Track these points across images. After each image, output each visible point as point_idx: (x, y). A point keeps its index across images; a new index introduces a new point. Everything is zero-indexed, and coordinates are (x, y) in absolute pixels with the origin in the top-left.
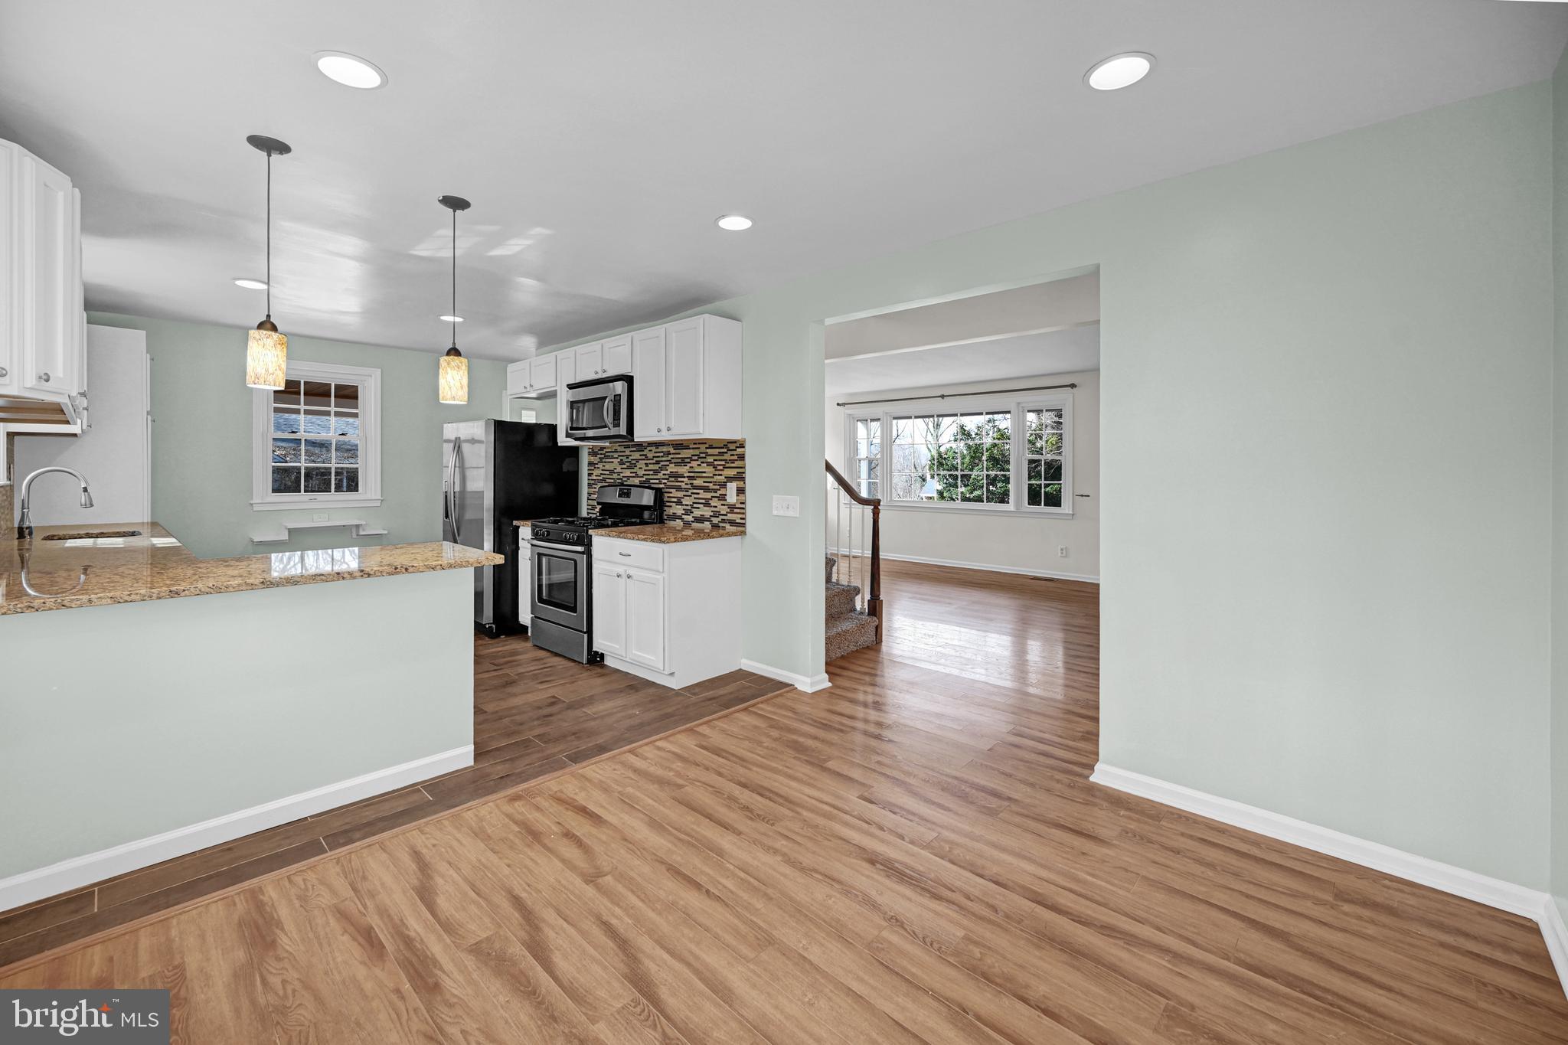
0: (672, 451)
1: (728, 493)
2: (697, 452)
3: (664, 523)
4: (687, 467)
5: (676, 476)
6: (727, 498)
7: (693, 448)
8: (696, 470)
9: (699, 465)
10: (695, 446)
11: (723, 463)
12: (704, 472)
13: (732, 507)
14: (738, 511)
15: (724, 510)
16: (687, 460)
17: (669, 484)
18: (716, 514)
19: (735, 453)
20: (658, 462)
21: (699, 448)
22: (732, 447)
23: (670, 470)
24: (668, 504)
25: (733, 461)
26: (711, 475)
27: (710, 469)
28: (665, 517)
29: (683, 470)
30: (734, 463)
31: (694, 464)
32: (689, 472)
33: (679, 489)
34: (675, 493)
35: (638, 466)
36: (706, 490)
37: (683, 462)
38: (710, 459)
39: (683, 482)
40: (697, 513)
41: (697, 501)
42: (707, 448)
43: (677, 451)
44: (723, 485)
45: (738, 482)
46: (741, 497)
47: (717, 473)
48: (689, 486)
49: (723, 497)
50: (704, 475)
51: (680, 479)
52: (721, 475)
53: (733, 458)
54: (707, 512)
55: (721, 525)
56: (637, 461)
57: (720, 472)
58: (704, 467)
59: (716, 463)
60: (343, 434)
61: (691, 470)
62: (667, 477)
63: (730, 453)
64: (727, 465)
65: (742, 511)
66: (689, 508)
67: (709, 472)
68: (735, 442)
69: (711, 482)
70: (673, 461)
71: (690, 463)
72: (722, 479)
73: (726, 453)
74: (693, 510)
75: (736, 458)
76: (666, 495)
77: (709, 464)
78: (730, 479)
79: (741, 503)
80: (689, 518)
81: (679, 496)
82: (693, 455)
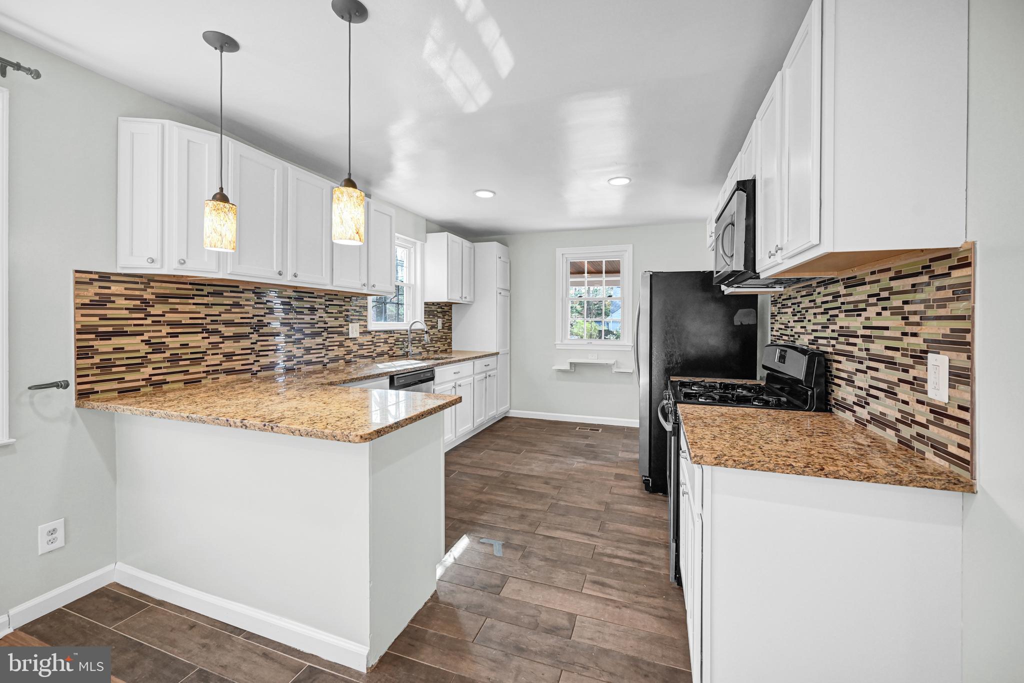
0: (843, 291)
1: (931, 377)
2: (875, 288)
3: (831, 411)
4: (862, 319)
5: (847, 334)
6: (929, 387)
7: (871, 283)
8: (875, 324)
9: (879, 314)
10: (874, 278)
11: (921, 307)
12: (887, 328)
13: (939, 412)
14: (953, 424)
15: (922, 414)
16: (862, 306)
17: (838, 347)
18: (908, 420)
19: (946, 282)
20: (826, 312)
21: (878, 281)
22: (940, 268)
23: (840, 324)
24: (836, 381)
25: (942, 303)
26: (898, 335)
27: (896, 322)
28: (833, 402)
29: (855, 323)
30: (945, 307)
31: (871, 311)
32: (865, 328)
33: (850, 356)
34: (848, 366)
35: (807, 319)
36: (891, 364)
37: (856, 311)
38: (896, 302)
39: (855, 345)
40: (876, 407)
41: (874, 383)
42: (891, 279)
43: (850, 290)
44: (920, 357)
45: (954, 355)
46: (962, 394)
47: (909, 329)
48: (863, 354)
49: (918, 384)
50: (886, 333)
51: (852, 340)
52: (914, 335)
53: (942, 294)
54: (891, 411)
55: (916, 444)
56: (807, 309)
57: (915, 329)
58: (886, 319)
59: (907, 308)
60: (610, 296)
61: (868, 324)
62: (835, 335)
63: (937, 283)
64: (930, 313)
65: (962, 427)
66: (863, 394)
67: (896, 329)
68: (949, 256)
69: (897, 349)
70: (844, 307)
71: (865, 310)
72: (917, 343)
73: (928, 284)
74: (870, 400)
75: (949, 293)
76: (835, 365)
77: (896, 311)
78: (937, 345)
79: (960, 408)
80: (863, 413)
81: (850, 369)
82: (869, 296)
